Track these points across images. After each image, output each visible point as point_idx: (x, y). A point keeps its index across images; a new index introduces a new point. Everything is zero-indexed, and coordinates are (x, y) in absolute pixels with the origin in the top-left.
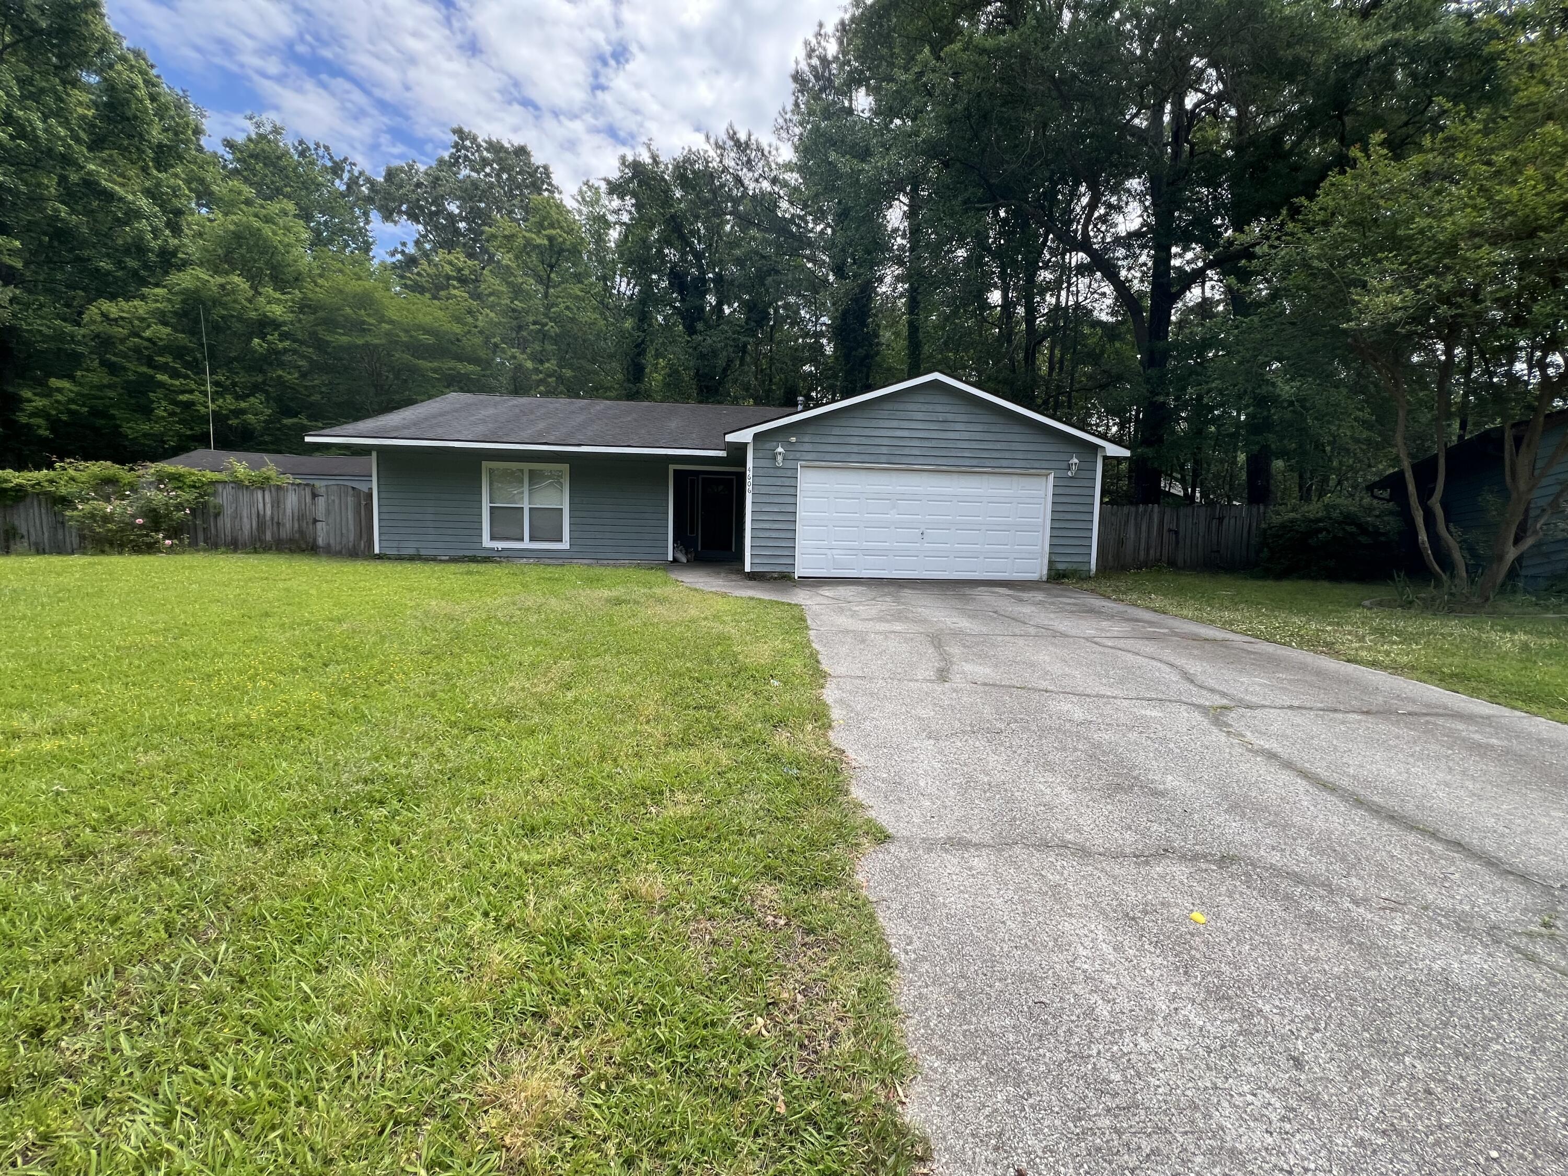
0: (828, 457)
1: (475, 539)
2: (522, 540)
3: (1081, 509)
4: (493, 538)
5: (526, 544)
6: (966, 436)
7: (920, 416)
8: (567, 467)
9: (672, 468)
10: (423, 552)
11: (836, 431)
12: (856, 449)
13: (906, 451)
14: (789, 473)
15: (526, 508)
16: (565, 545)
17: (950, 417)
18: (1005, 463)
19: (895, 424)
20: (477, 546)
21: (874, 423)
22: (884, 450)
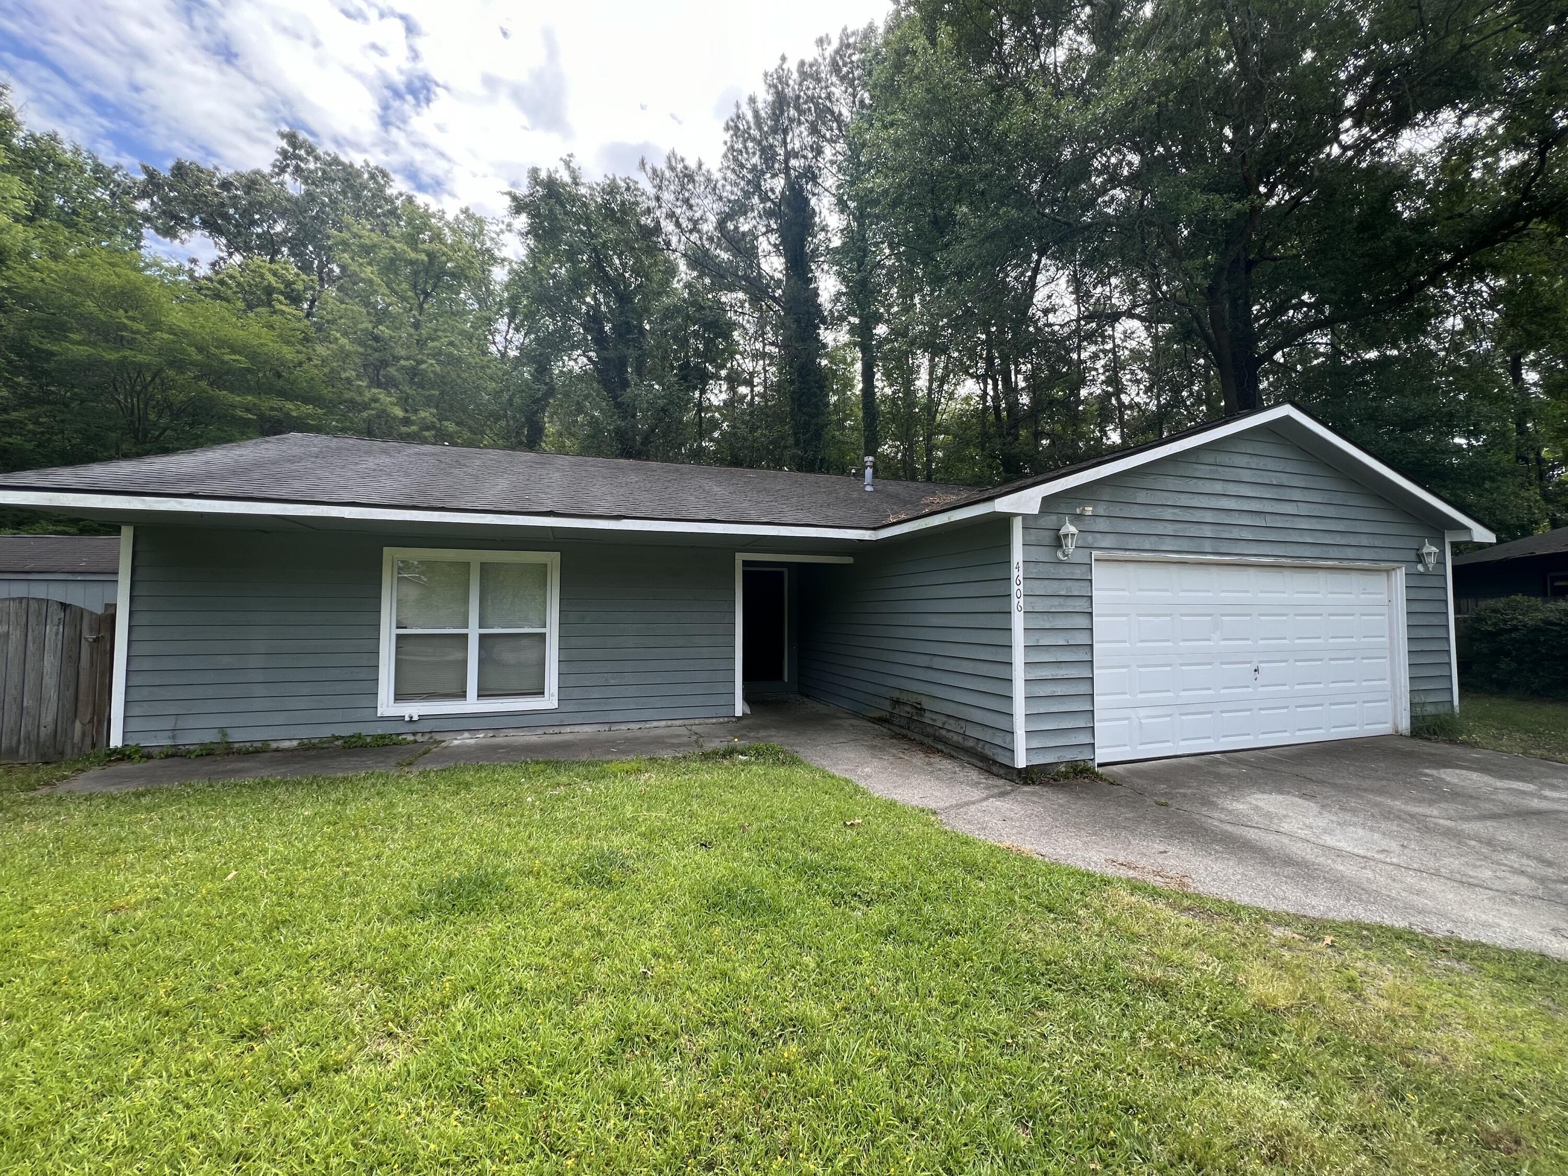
0: (1133, 542)
1: (364, 701)
2: (463, 695)
3: (1435, 620)
4: (400, 696)
5: (472, 704)
6: (1304, 509)
7: (1246, 475)
8: (553, 559)
9: (740, 557)
10: (236, 736)
11: (1142, 497)
12: (1170, 529)
13: (1235, 533)
14: (1078, 573)
15: (474, 632)
16: (549, 701)
17: (1284, 479)
18: (1350, 553)
19: (1218, 487)
20: (366, 714)
21: (1192, 485)
22: (1208, 531)
